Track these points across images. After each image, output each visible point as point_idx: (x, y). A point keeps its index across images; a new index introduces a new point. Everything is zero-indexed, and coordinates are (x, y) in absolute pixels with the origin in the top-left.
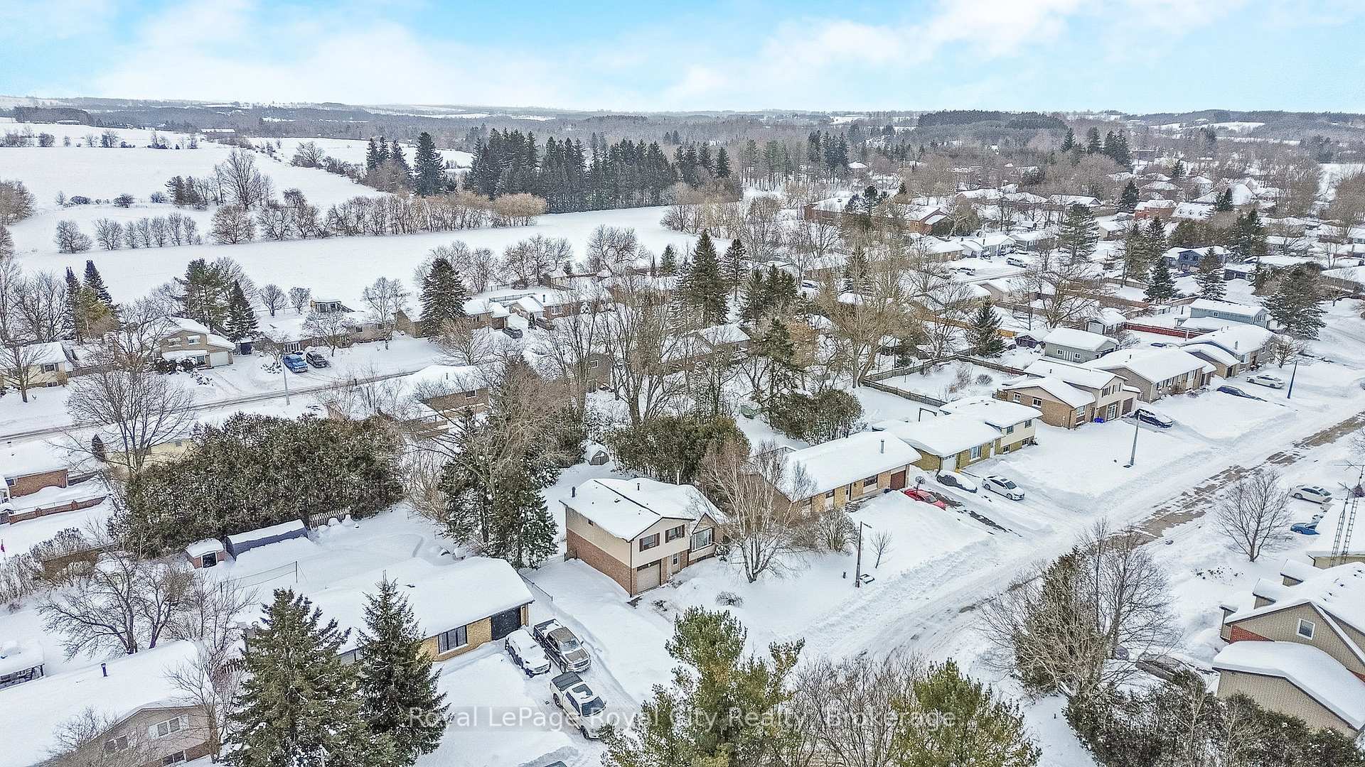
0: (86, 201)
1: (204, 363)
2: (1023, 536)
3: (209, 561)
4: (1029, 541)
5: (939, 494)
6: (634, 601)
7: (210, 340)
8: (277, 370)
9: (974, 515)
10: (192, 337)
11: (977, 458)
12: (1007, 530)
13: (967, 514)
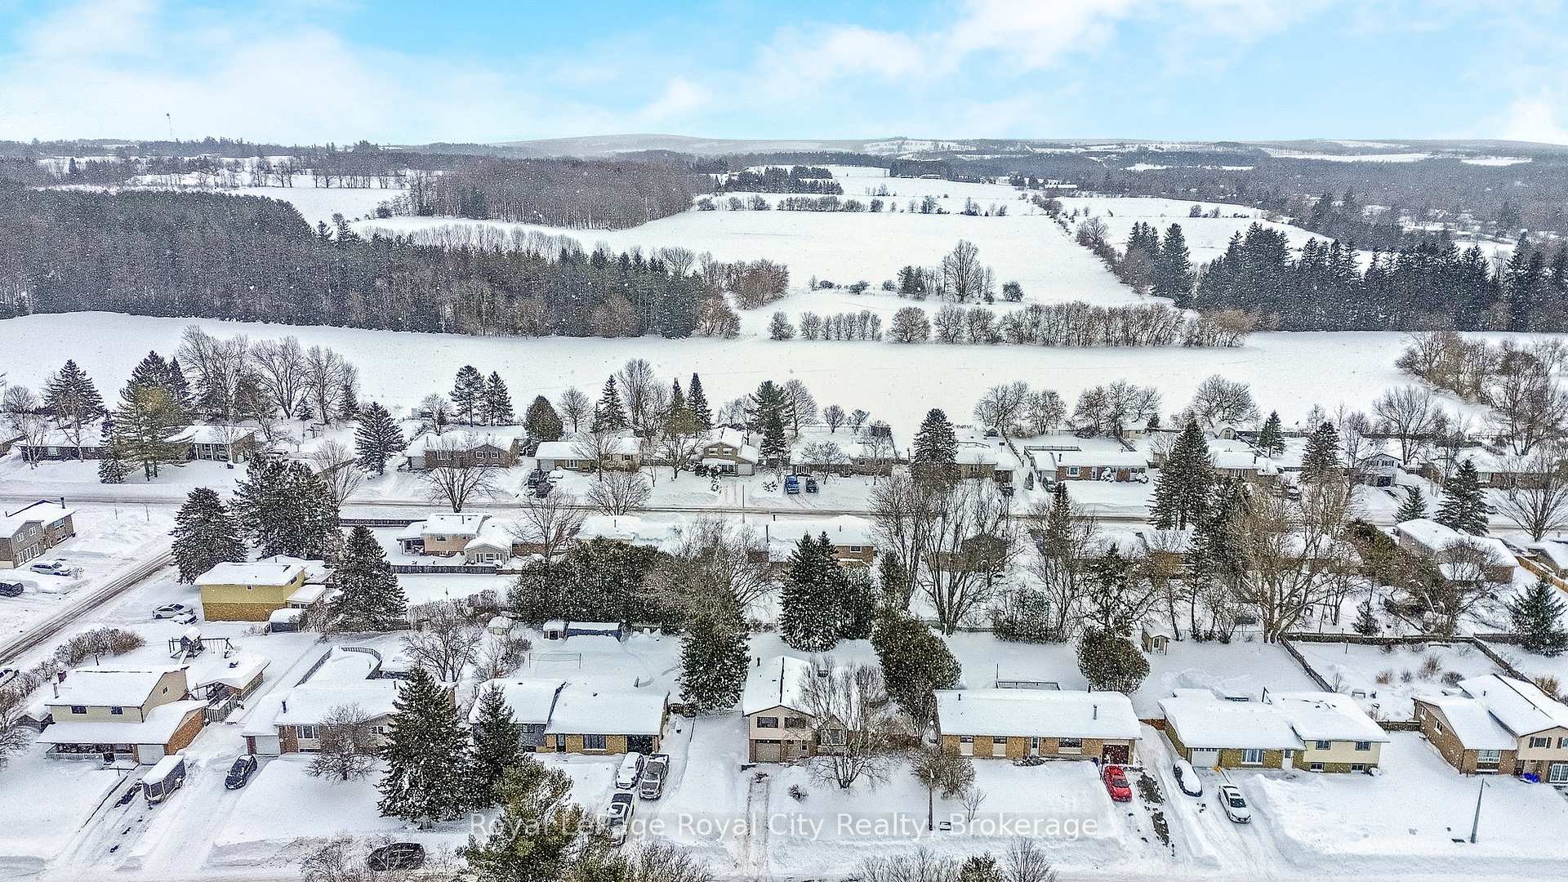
0: (830, 286)
1: (733, 471)
2: (1177, 856)
3: (554, 635)
4: (1176, 863)
5: (1155, 783)
6: (749, 766)
7: (740, 453)
8: (772, 489)
9: (1158, 817)
10: (726, 450)
11: (1257, 763)
12: (1170, 844)
13: (1152, 813)
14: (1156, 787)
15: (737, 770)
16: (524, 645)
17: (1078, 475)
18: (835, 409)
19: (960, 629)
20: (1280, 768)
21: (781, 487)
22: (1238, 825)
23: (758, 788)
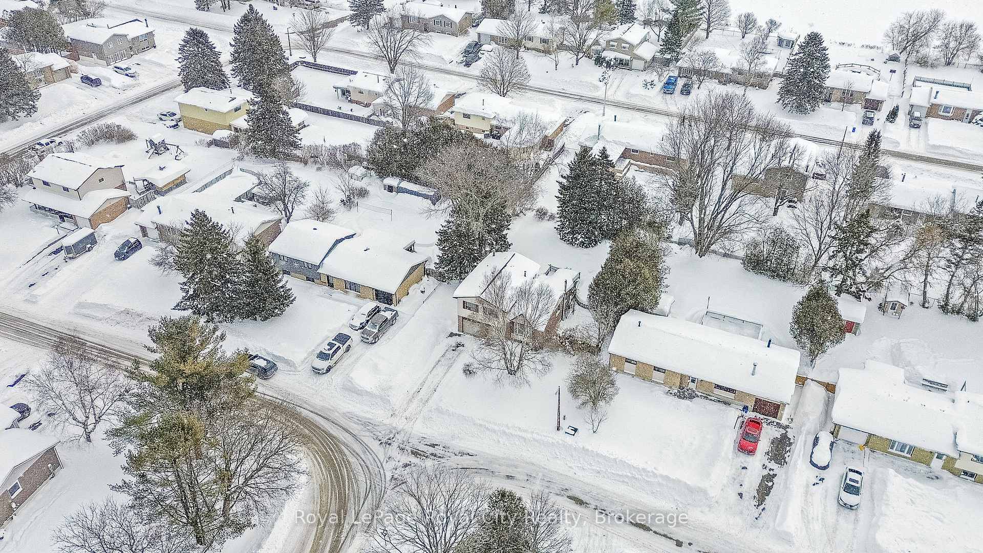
1: (628, 65)
2: (760, 521)
3: (390, 189)
4: (753, 526)
5: (790, 444)
6: (456, 335)
7: (637, 50)
8: (649, 87)
9: (770, 477)
10: (623, 45)
11: (905, 454)
12: (761, 507)
13: (765, 472)
14: (788, 448)
15: (444, 335)
16: (363, 193)
17: (950, 115)
18: (748, 16)
19: (714, 252)
20: (928, 465)
21: (659, 85)
22: (841, 509)
23: (450, 354)
